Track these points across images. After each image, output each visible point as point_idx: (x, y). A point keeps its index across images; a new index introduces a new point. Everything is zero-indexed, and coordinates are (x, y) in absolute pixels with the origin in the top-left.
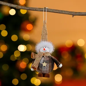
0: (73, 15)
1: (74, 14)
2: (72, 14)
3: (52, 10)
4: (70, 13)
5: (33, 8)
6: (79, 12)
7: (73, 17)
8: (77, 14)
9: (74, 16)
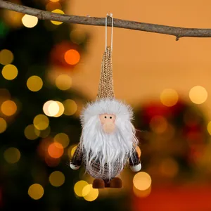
0: (178, 36)
1: (180, 33)
2: (175, 32)
3: (125, 22)
4: (170, 31)
5: (79, 17)
6: (193, 29)
7: (177, 40)
8: (187, 33)
9: (180, 39)
